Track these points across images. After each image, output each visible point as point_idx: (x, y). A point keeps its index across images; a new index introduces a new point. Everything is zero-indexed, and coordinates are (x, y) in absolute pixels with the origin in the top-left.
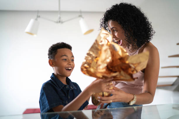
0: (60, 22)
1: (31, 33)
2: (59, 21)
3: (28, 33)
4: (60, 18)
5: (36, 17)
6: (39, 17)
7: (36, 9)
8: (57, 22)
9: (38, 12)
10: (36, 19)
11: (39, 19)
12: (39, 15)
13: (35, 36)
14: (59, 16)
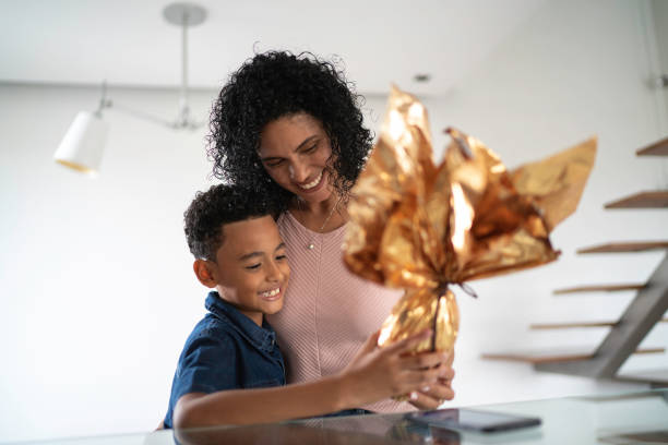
0: (185, 124)
1: (75, 166)
2: (181, 121)
3: (64, 163)
4: (186, 110)
5: (96, 105)
6: (109, 105)
7: (98, 79)
8: (175, 126)
9: (105, 88)
10: (98, 115)
11: (107, 113)
12: (108, 98)
13: (92, 174)
14: (182, 102)
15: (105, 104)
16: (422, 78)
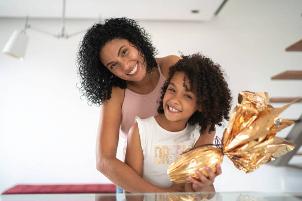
0: (63, 36)
2: (61, 34)
4: (63, 29)
5: (23, 27)
6: (29, 27)
7: (23, 14)
8: (59, 37)
9: (27, 19)
10: (23, 31)
11: (29, 32)
12: (28, 24)
14: (62, 25)
15: (27, 27)
16: (195, 12)
